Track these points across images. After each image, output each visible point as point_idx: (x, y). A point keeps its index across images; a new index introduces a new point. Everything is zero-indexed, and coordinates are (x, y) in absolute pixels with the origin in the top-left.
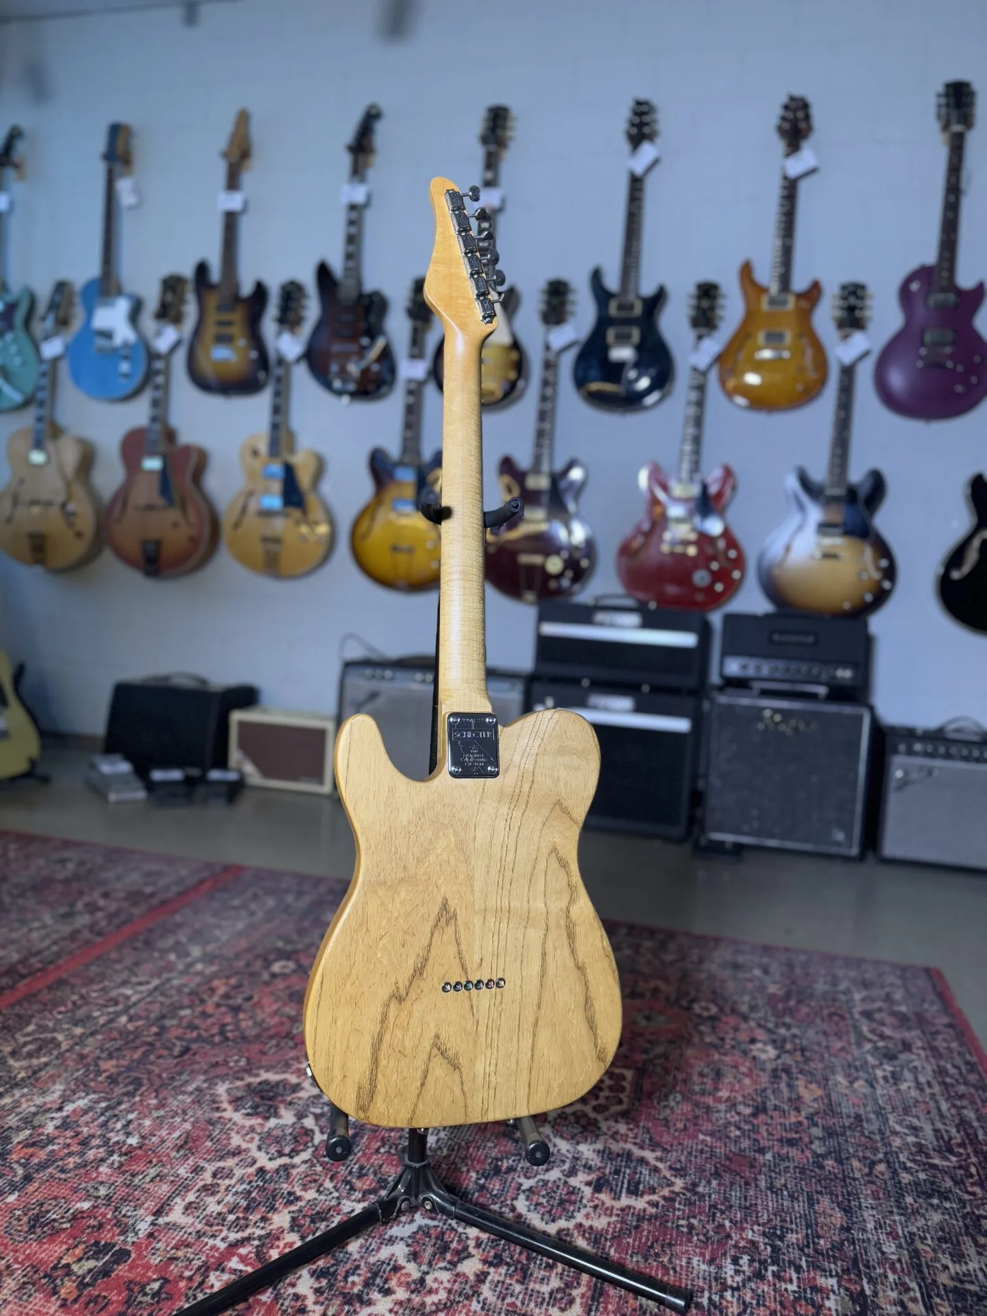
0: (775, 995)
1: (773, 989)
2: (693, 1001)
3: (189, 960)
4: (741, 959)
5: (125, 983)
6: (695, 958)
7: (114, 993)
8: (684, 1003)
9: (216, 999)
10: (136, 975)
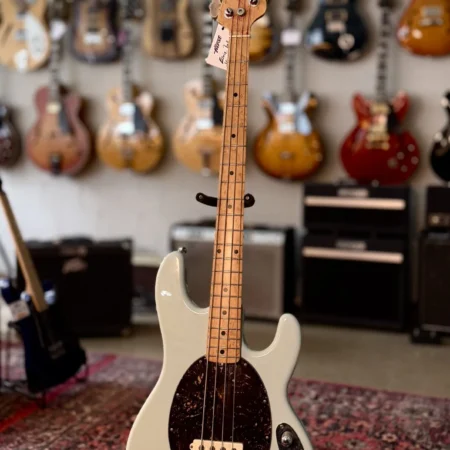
0: (434, 428)
1: (434, 425)
2: (383, 433)
3: (83, 415)
4: (416, 406)
5: (47, 430)
6: (388, 407)
7: (40, 436)
8: (377, 434)
9: (99, 437)
10: (53, 424)
